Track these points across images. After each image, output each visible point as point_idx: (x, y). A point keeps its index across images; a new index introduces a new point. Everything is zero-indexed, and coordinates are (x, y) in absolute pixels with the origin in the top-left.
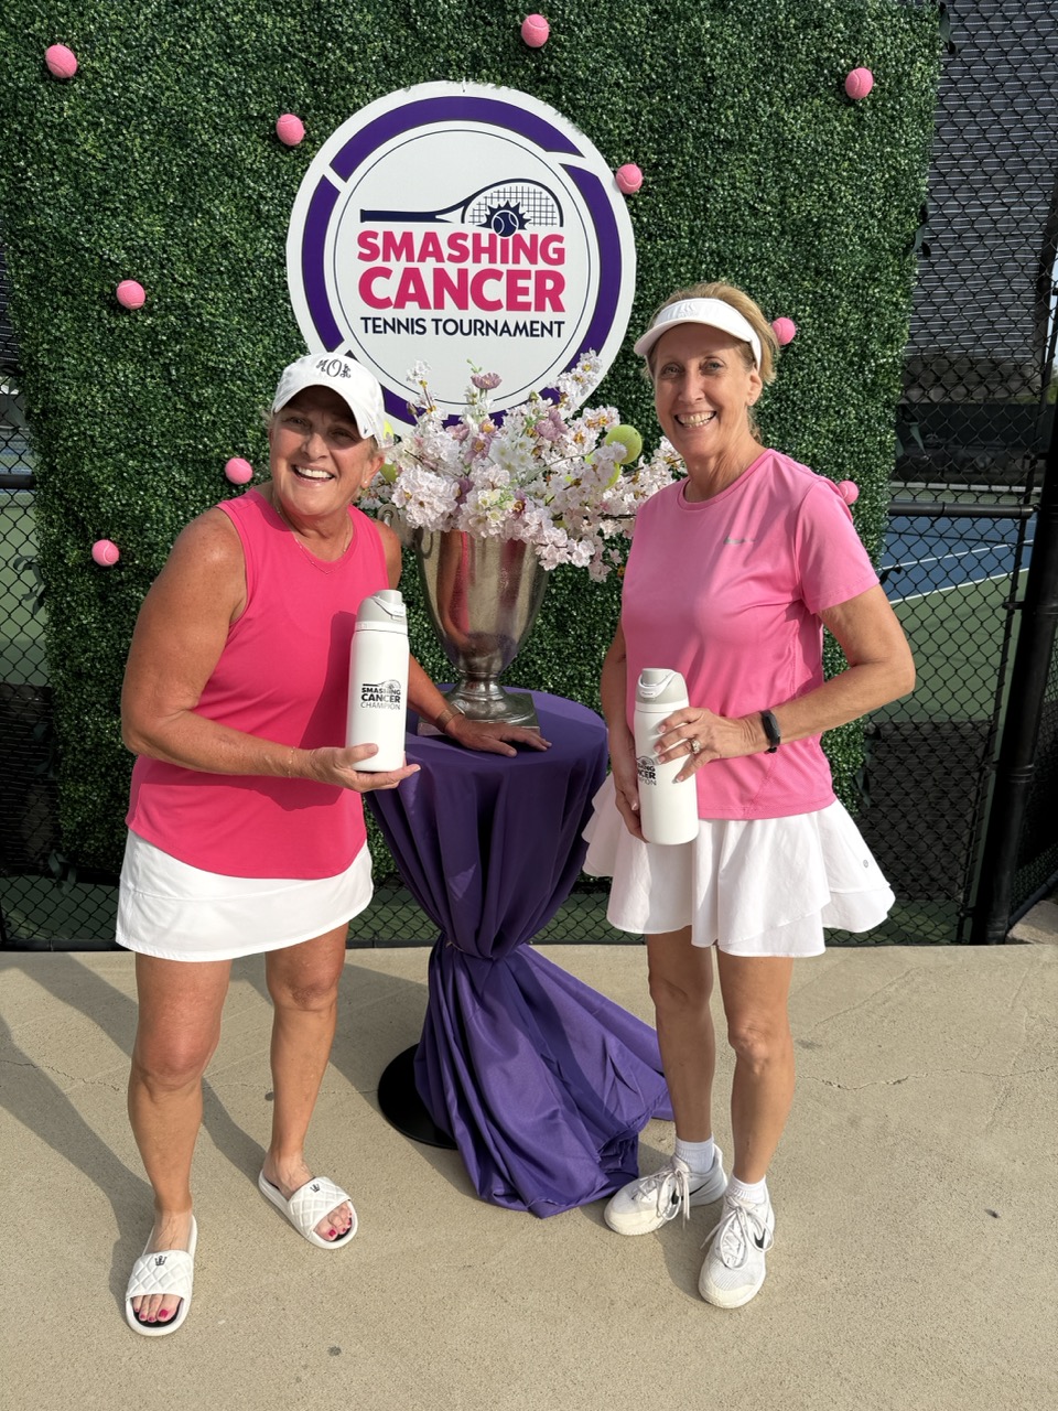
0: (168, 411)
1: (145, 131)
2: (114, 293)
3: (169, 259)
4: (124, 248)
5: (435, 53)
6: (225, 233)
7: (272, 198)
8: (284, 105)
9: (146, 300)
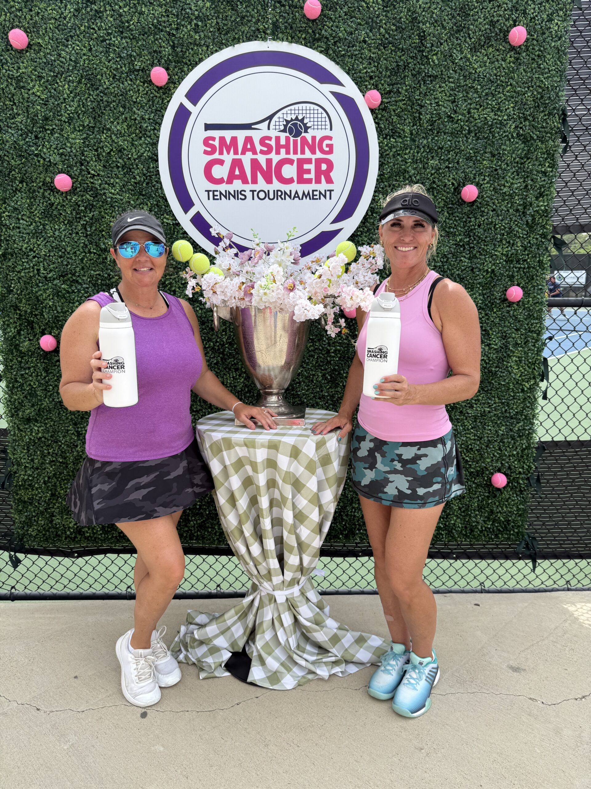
0: (86, 253)
1: (70, 81)
2: (53, 182)
3: (85, 160)
4: (58, 154)
5: (249, 25)
6: (121, 143)
7: (149, 119)
8: (156, 62)
9: (73, 186)
